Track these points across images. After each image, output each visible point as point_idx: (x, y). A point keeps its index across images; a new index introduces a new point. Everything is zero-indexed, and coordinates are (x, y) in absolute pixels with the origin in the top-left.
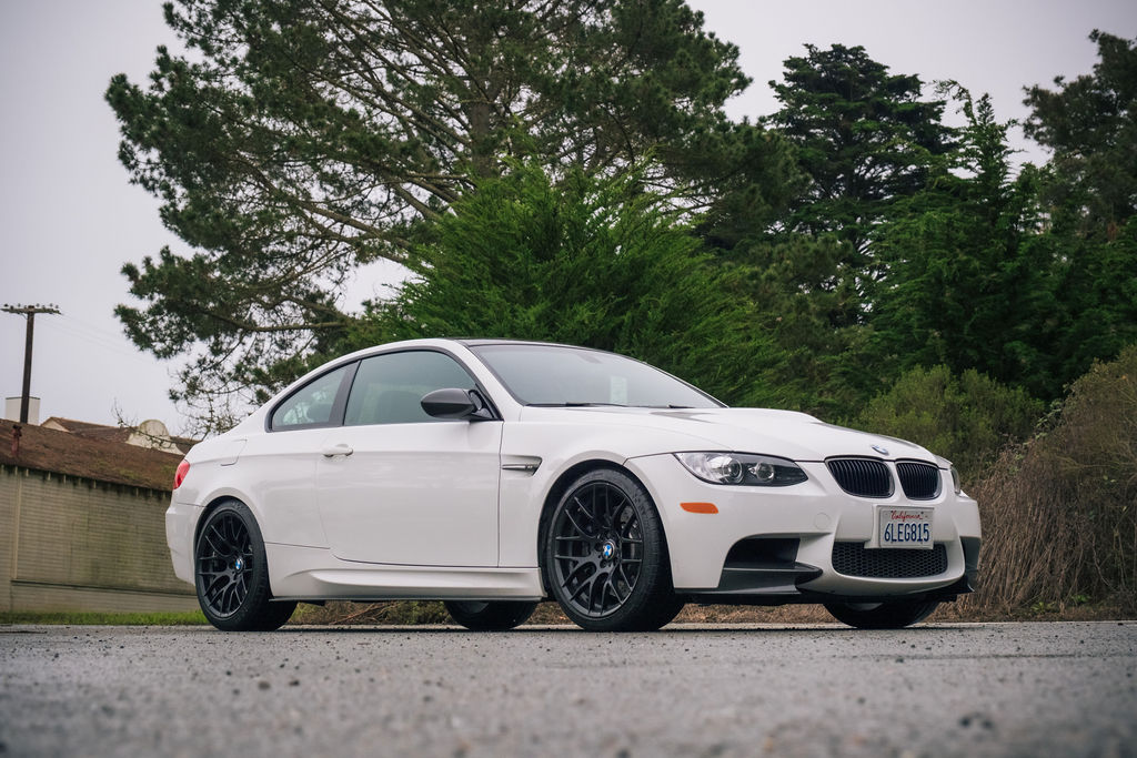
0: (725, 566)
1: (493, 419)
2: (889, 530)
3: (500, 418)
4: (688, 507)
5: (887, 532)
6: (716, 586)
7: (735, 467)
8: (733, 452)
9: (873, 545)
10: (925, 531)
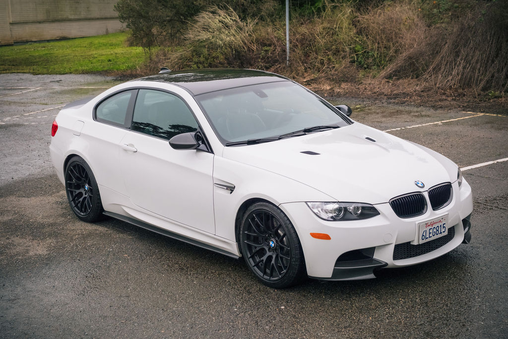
0: (335, 266)
1: (208, 152)
2: (424, 234)
3: (212, 152)
4: (314, 235)
5: (423, 235)
6: (331, 276)
7: (339, 210)
8: (339, 202)
9: (415, 243)
10: (443, 227)
